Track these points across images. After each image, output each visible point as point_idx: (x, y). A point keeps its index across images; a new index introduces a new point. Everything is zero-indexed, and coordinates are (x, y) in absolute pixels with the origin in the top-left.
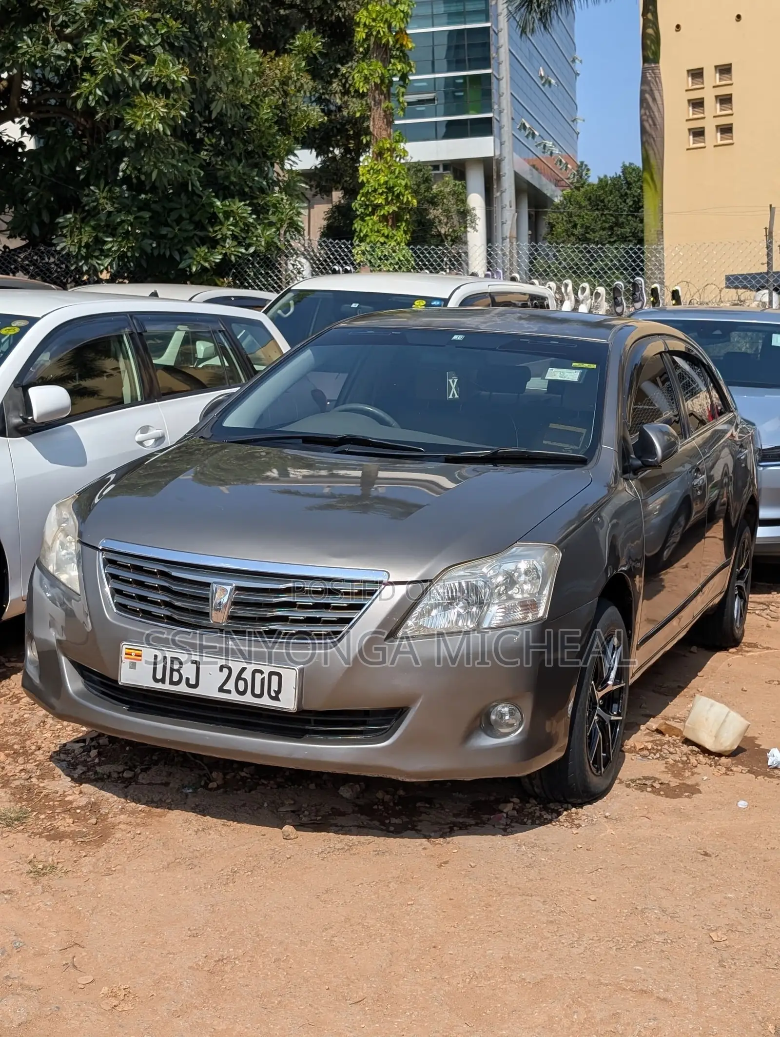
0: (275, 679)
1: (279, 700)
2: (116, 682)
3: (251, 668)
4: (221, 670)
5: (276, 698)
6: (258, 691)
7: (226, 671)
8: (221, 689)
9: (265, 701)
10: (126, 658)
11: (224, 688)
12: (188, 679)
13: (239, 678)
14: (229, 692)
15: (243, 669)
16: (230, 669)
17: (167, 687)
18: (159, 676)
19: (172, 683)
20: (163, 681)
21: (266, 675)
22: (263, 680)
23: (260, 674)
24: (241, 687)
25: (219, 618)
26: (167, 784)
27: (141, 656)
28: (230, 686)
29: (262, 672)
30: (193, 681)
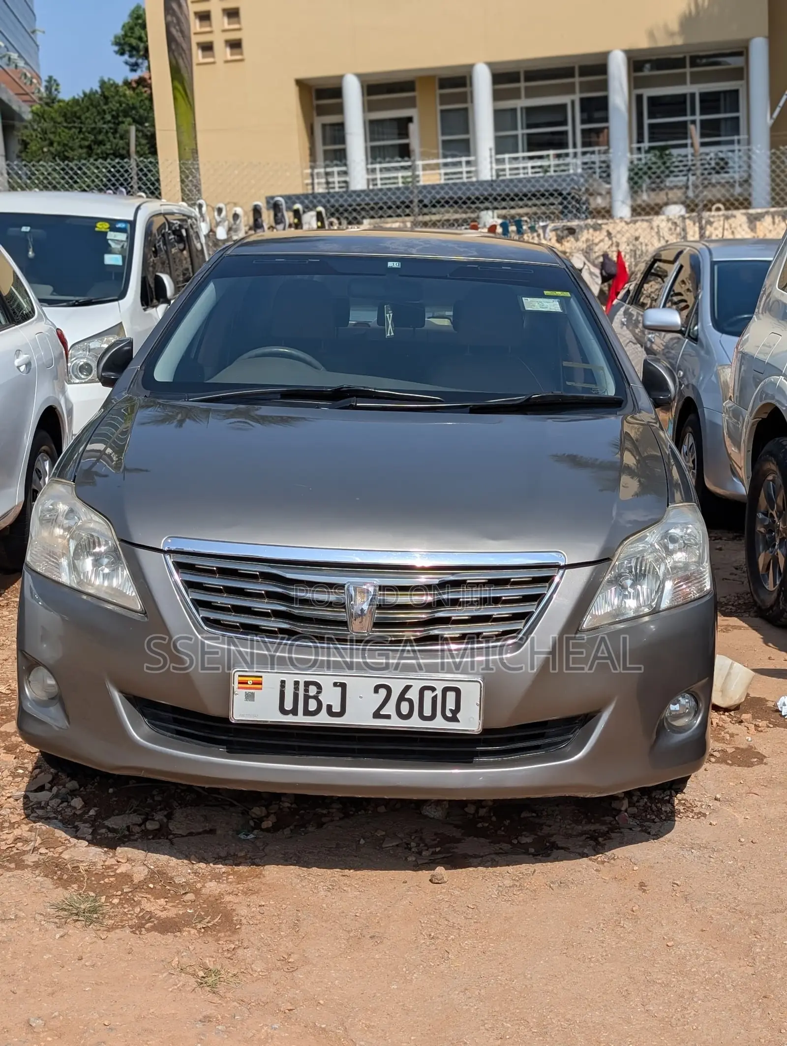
0: (451, 696)
1: (458, 721)
2: (226, 720)
3: (417, 686)
4: (377, 689)
5: (454, 719)
6: (427, 712)
7: (383, 692)
8: (377, 715)
9: (439, 724)
10: (239, 688)
11: (382, 713)
12: (329, 707)
13: (402, 698)
14: (388, 717)
15: (408, 688)
16: (389, 689)
17: (301, 719)
18: (288, 706)
19: (307, 712)
20: (294, 712)
21: (439, 693)
22: (434, 699)
23: (430, 692)
24: (405, 708)
25: (360, 628)
26: (212, 831)
27: (261, 684)
28: (390, 709)
29: (433, 689)
30: (336, 709)
